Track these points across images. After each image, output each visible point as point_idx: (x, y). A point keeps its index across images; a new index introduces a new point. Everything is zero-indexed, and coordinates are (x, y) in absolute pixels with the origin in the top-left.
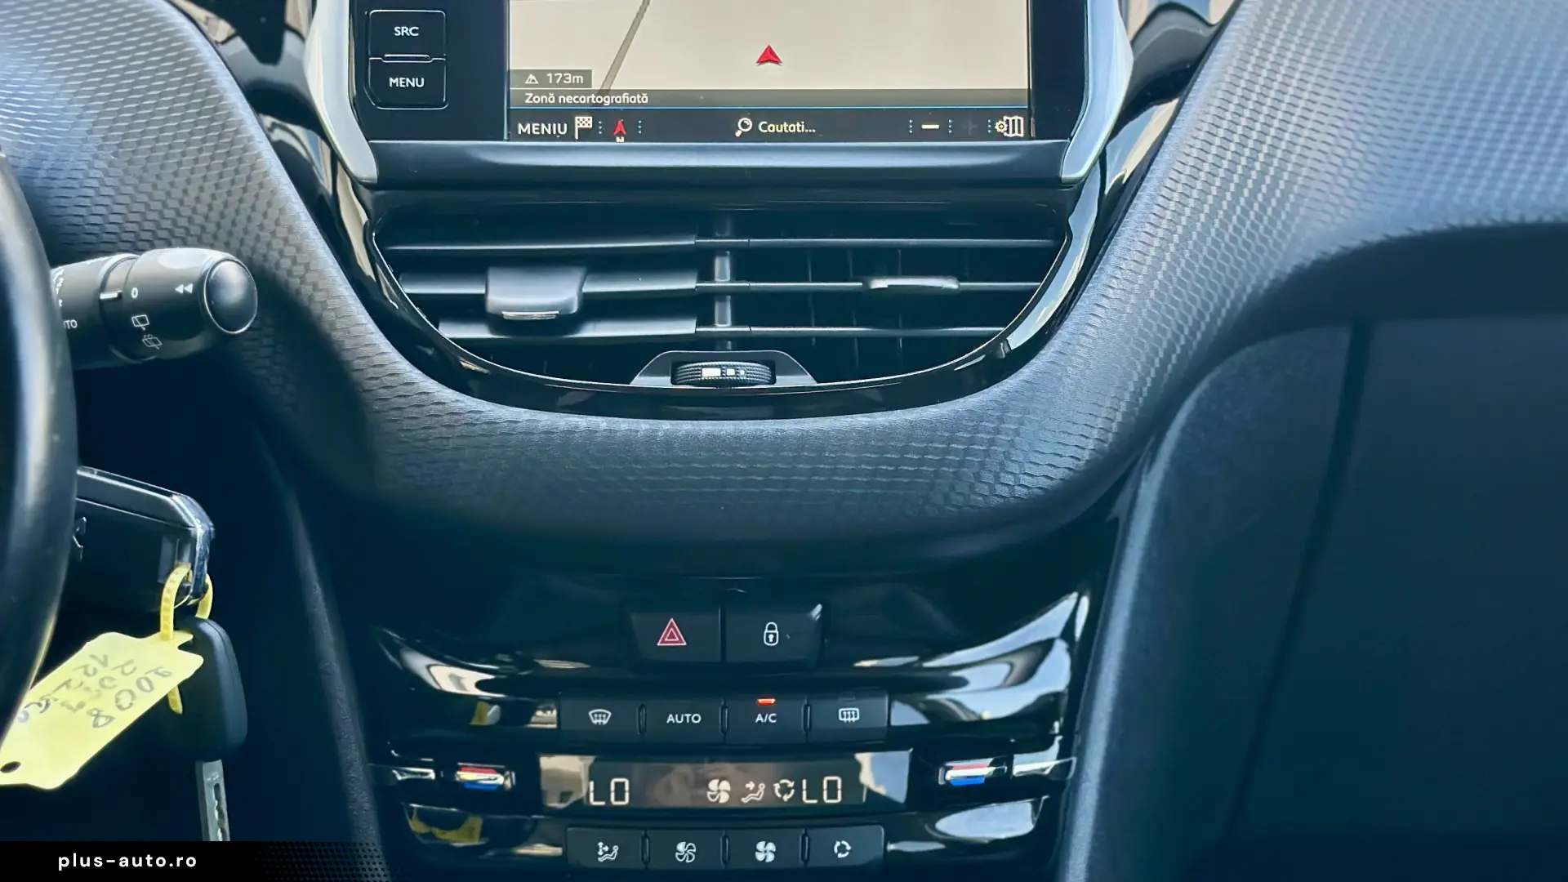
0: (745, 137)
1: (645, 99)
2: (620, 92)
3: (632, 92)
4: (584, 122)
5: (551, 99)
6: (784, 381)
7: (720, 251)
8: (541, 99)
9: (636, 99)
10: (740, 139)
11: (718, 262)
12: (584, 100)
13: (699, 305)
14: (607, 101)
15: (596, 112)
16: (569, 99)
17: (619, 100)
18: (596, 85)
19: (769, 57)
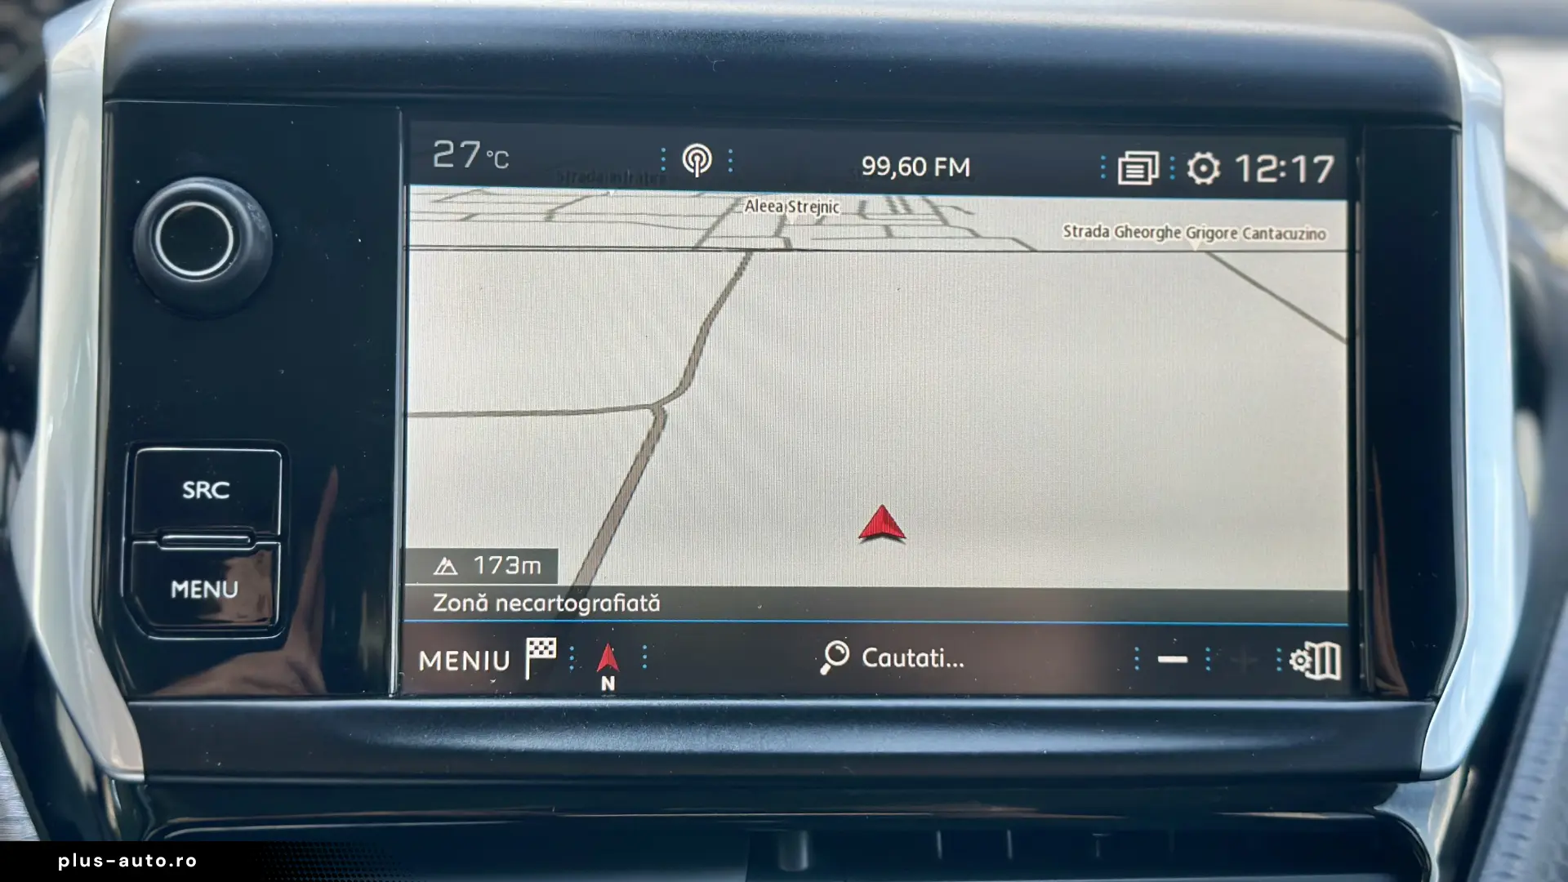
1: (654, 604)
2: (610, 592)
3: (632, 592)
4: (540, 648)
5: (481, 604)
8: (463, 604)
9: (639, 604)
12: (541, 605)
14: (585, 608)
15: (561, 627)
16: (515, 605)
17: (606, 605)
18: (566, 576)
19: (883, 527)
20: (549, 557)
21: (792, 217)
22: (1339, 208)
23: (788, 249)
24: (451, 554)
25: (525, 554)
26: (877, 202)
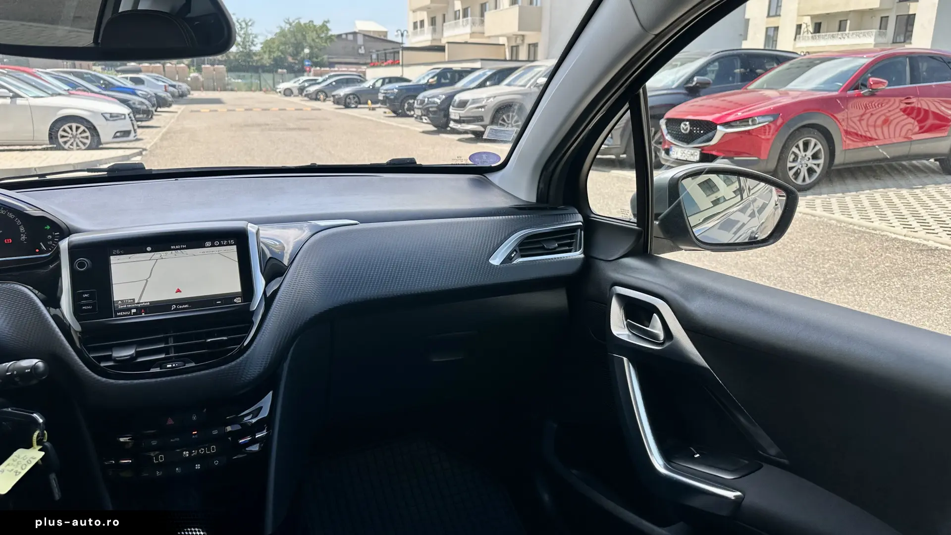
0: (174, 310)
1: (149, 304)
2: (142, 303)
3: (145, 303)
4: (134, 311)
5: (125, 306)
6: (188, 365)
7: (170, 336)
8: (122, 307)
9: (146, 304)
10: (173, 311)
11: (169, 339)
12: (133, 305)
13: (165, 350)
14: (139, 305)
15: (136, 308)
16: (130, 306)
17: (142, 304)
18: (136, 302)
19: (178, 291)
20: (134, 300)
21: (162, 255)
22: (235, 246)
23: (162, 258)
24: (120, 301)
25: (130, 300)
26: (173, 252)
